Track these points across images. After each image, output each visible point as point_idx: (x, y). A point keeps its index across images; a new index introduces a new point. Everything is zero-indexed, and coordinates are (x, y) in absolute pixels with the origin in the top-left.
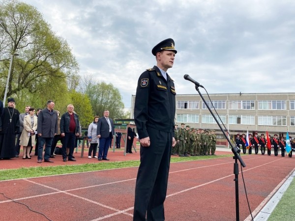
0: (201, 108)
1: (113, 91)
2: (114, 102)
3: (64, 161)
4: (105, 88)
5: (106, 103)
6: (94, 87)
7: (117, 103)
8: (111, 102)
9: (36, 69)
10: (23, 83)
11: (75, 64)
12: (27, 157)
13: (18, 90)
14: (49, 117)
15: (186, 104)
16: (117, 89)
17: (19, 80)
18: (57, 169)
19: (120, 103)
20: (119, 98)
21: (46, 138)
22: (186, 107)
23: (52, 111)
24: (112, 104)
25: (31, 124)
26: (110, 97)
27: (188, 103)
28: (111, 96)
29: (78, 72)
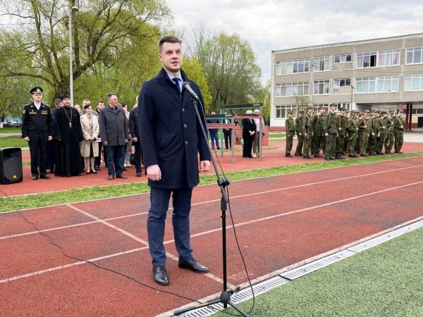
0: (402, 62)
1: (241, 46)
2: (243, 67)
3: (138, 176)
4: (227, 42)
5: (231, 70)
6: (208, 44)
7: (247, 68)
8: (238, 66)
9: (108, 28)
10: (93, 53)
11: (166, 12)
12: (91, 172)
13: (88, 65)
14: (113, 117)
15: (373, 58)
16: (246, 43)
17: (88, 48)
18: (119, 188)
19: (254, 66)
20: (252, 57)
21: (114, 147)
22: (373, 64)
23: (116, 108)
24: (241, 70)
25: (89, 127)
26: (236, 58)
27: (378, 55)
28: (237, 56)
29: (172, 24)
